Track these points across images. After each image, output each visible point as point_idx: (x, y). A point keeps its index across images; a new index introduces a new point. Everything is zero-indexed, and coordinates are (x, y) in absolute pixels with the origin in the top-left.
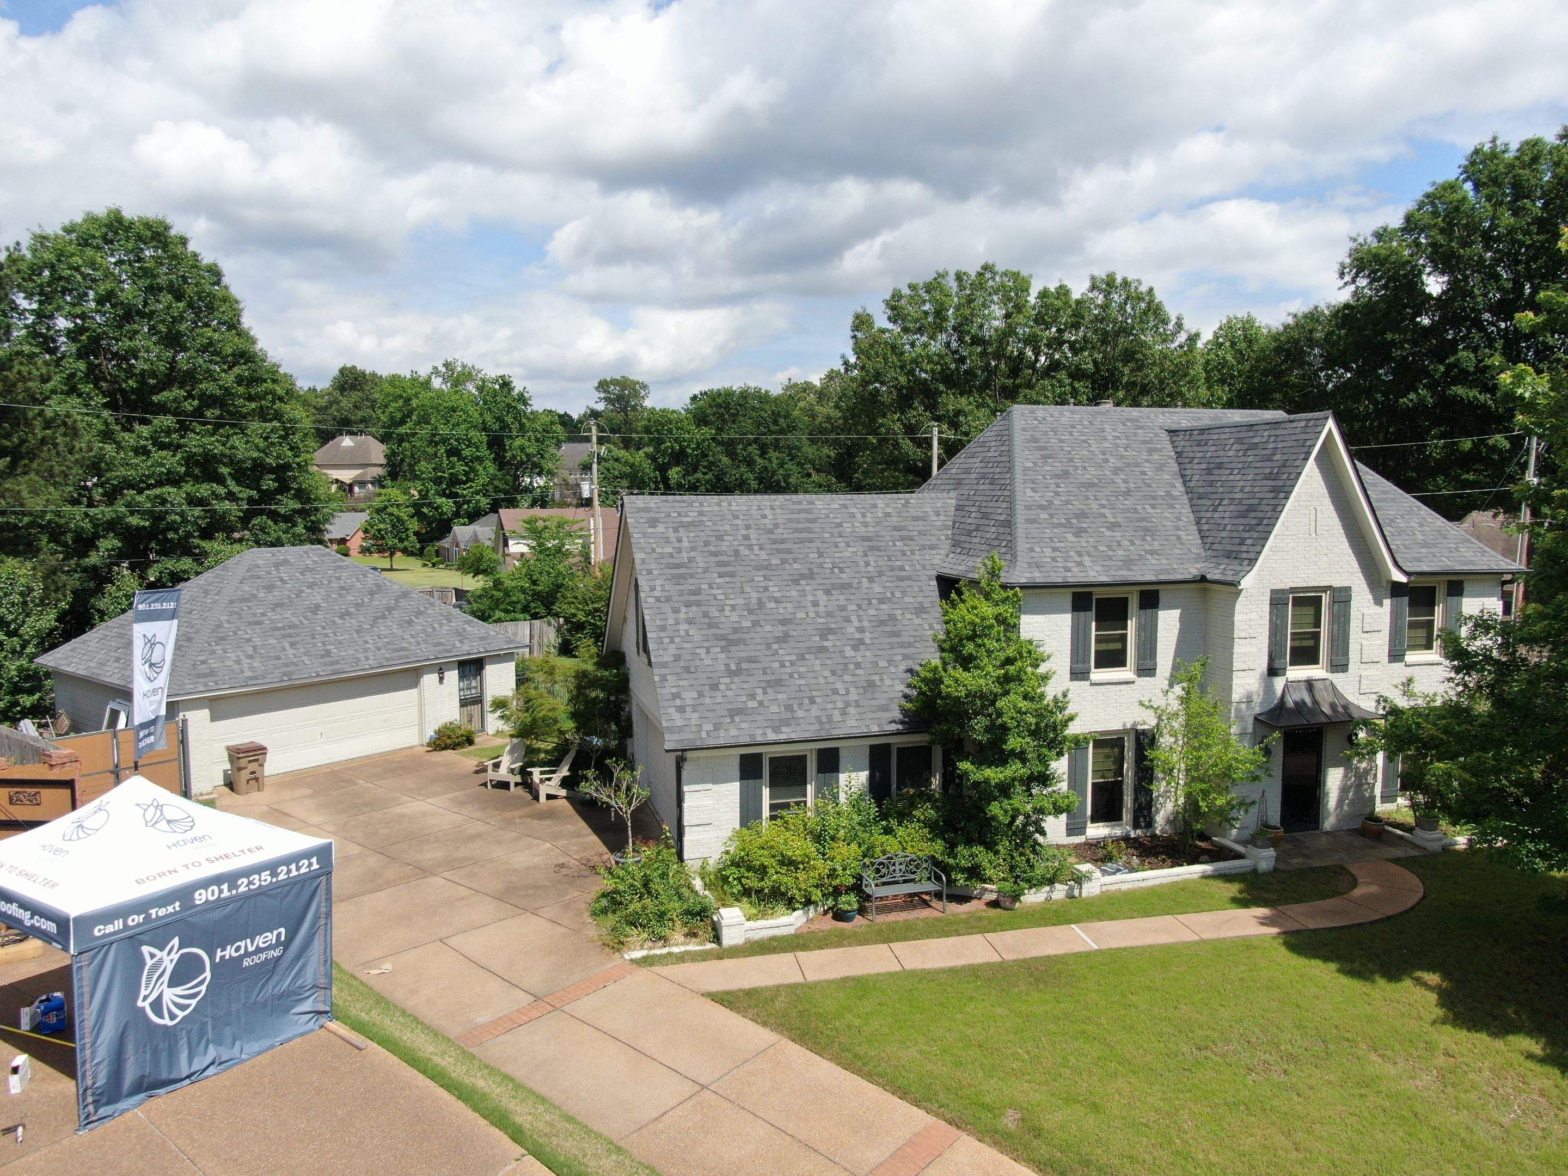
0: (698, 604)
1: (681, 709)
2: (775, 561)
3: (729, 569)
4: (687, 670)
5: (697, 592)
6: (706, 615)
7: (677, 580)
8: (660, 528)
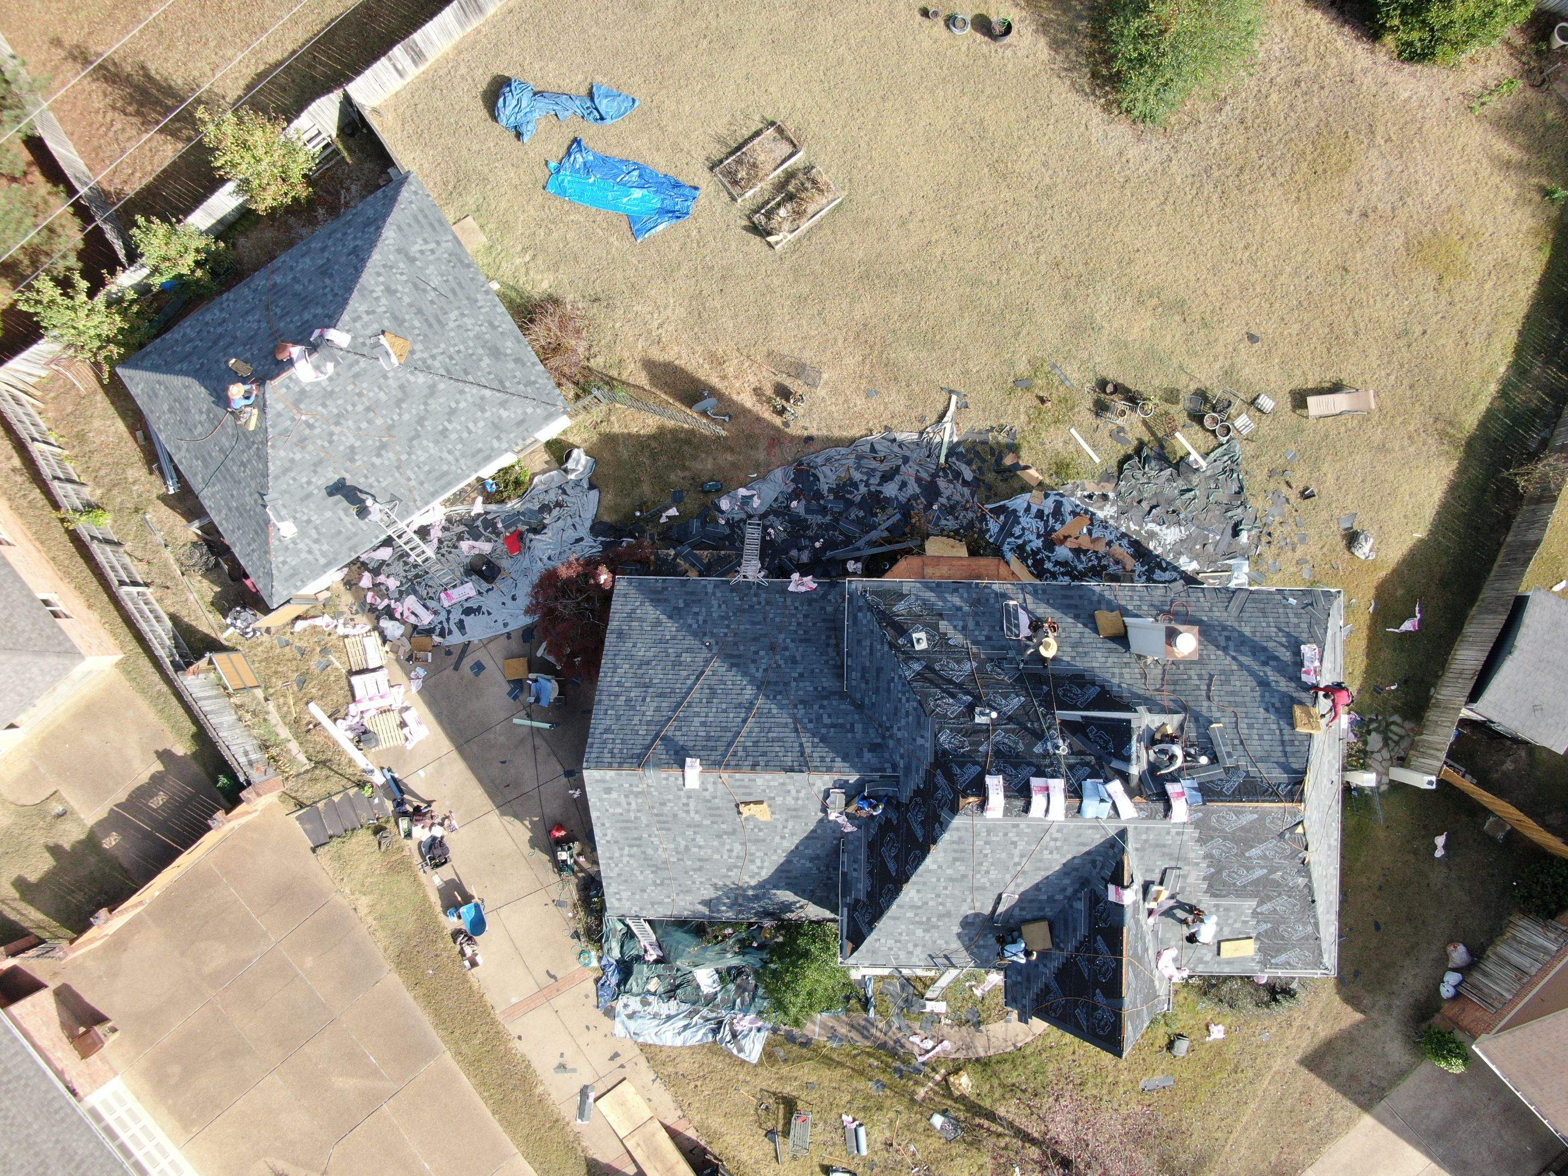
0: (639, 846)
1: (619, 900)
2: (707, 822)
3: (666, 826)
4: (626, 881)
5: (640, 838)
6: (644, 853)
7: (624, 829)
8: (614, 795)
